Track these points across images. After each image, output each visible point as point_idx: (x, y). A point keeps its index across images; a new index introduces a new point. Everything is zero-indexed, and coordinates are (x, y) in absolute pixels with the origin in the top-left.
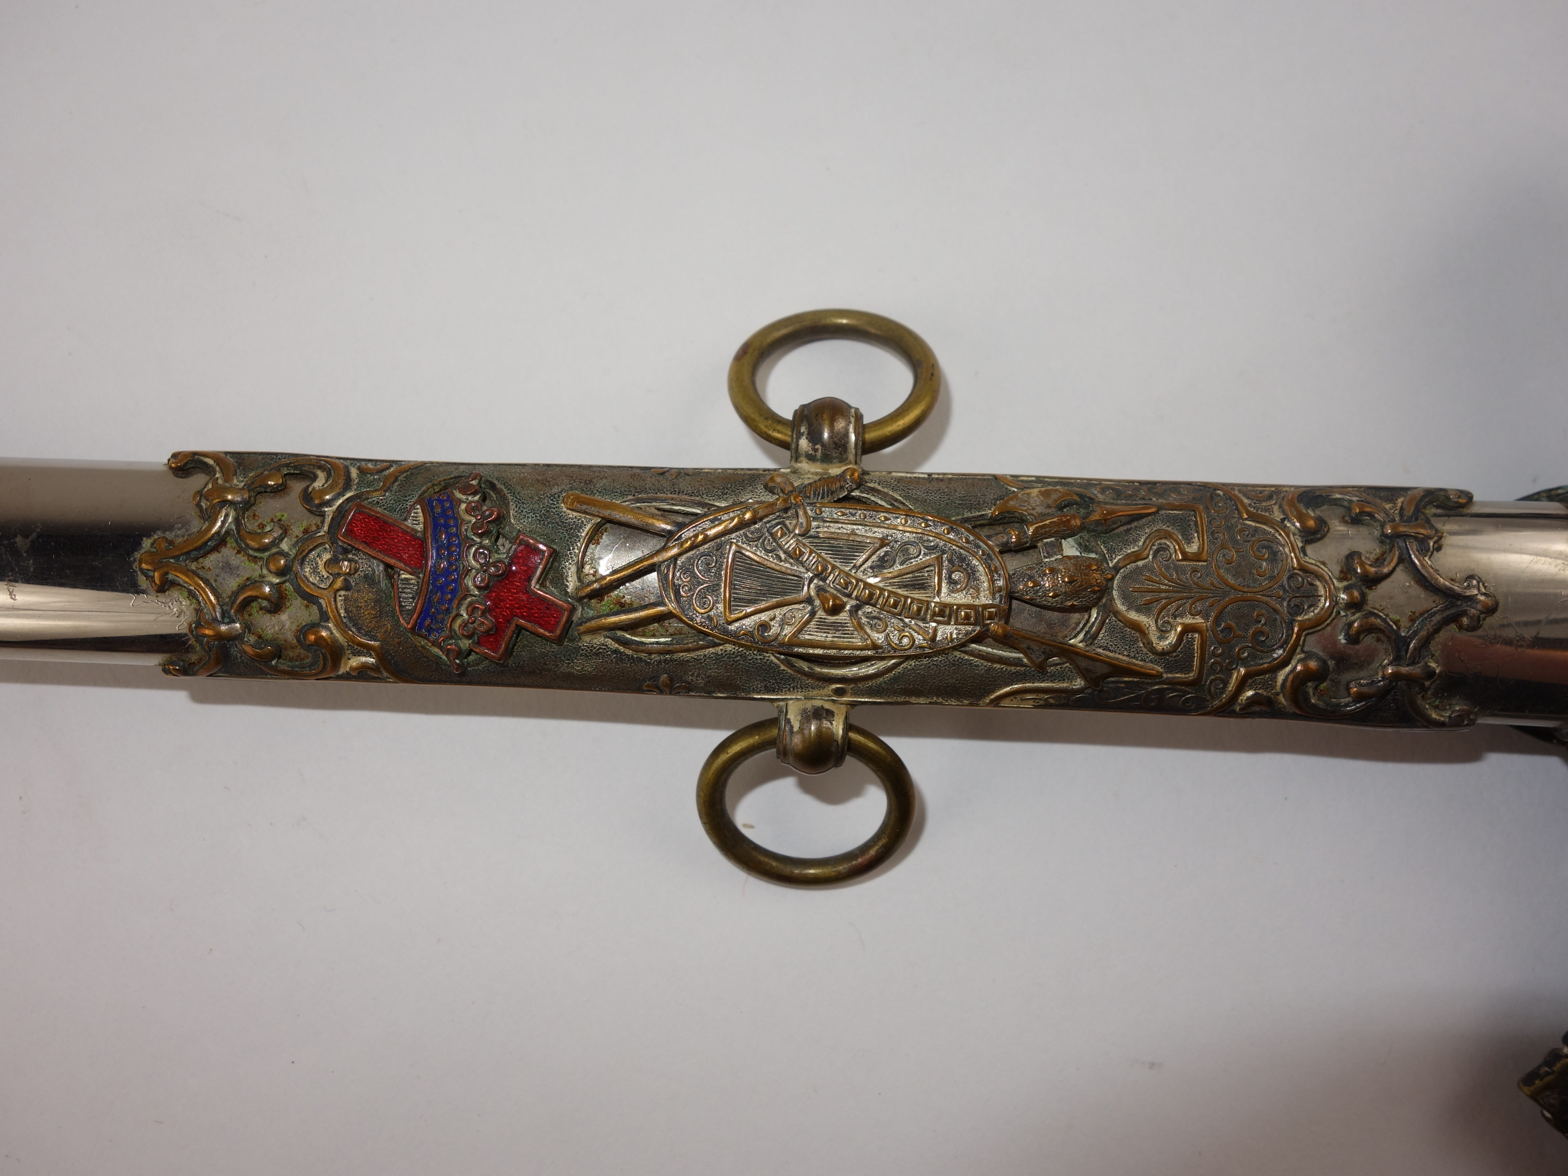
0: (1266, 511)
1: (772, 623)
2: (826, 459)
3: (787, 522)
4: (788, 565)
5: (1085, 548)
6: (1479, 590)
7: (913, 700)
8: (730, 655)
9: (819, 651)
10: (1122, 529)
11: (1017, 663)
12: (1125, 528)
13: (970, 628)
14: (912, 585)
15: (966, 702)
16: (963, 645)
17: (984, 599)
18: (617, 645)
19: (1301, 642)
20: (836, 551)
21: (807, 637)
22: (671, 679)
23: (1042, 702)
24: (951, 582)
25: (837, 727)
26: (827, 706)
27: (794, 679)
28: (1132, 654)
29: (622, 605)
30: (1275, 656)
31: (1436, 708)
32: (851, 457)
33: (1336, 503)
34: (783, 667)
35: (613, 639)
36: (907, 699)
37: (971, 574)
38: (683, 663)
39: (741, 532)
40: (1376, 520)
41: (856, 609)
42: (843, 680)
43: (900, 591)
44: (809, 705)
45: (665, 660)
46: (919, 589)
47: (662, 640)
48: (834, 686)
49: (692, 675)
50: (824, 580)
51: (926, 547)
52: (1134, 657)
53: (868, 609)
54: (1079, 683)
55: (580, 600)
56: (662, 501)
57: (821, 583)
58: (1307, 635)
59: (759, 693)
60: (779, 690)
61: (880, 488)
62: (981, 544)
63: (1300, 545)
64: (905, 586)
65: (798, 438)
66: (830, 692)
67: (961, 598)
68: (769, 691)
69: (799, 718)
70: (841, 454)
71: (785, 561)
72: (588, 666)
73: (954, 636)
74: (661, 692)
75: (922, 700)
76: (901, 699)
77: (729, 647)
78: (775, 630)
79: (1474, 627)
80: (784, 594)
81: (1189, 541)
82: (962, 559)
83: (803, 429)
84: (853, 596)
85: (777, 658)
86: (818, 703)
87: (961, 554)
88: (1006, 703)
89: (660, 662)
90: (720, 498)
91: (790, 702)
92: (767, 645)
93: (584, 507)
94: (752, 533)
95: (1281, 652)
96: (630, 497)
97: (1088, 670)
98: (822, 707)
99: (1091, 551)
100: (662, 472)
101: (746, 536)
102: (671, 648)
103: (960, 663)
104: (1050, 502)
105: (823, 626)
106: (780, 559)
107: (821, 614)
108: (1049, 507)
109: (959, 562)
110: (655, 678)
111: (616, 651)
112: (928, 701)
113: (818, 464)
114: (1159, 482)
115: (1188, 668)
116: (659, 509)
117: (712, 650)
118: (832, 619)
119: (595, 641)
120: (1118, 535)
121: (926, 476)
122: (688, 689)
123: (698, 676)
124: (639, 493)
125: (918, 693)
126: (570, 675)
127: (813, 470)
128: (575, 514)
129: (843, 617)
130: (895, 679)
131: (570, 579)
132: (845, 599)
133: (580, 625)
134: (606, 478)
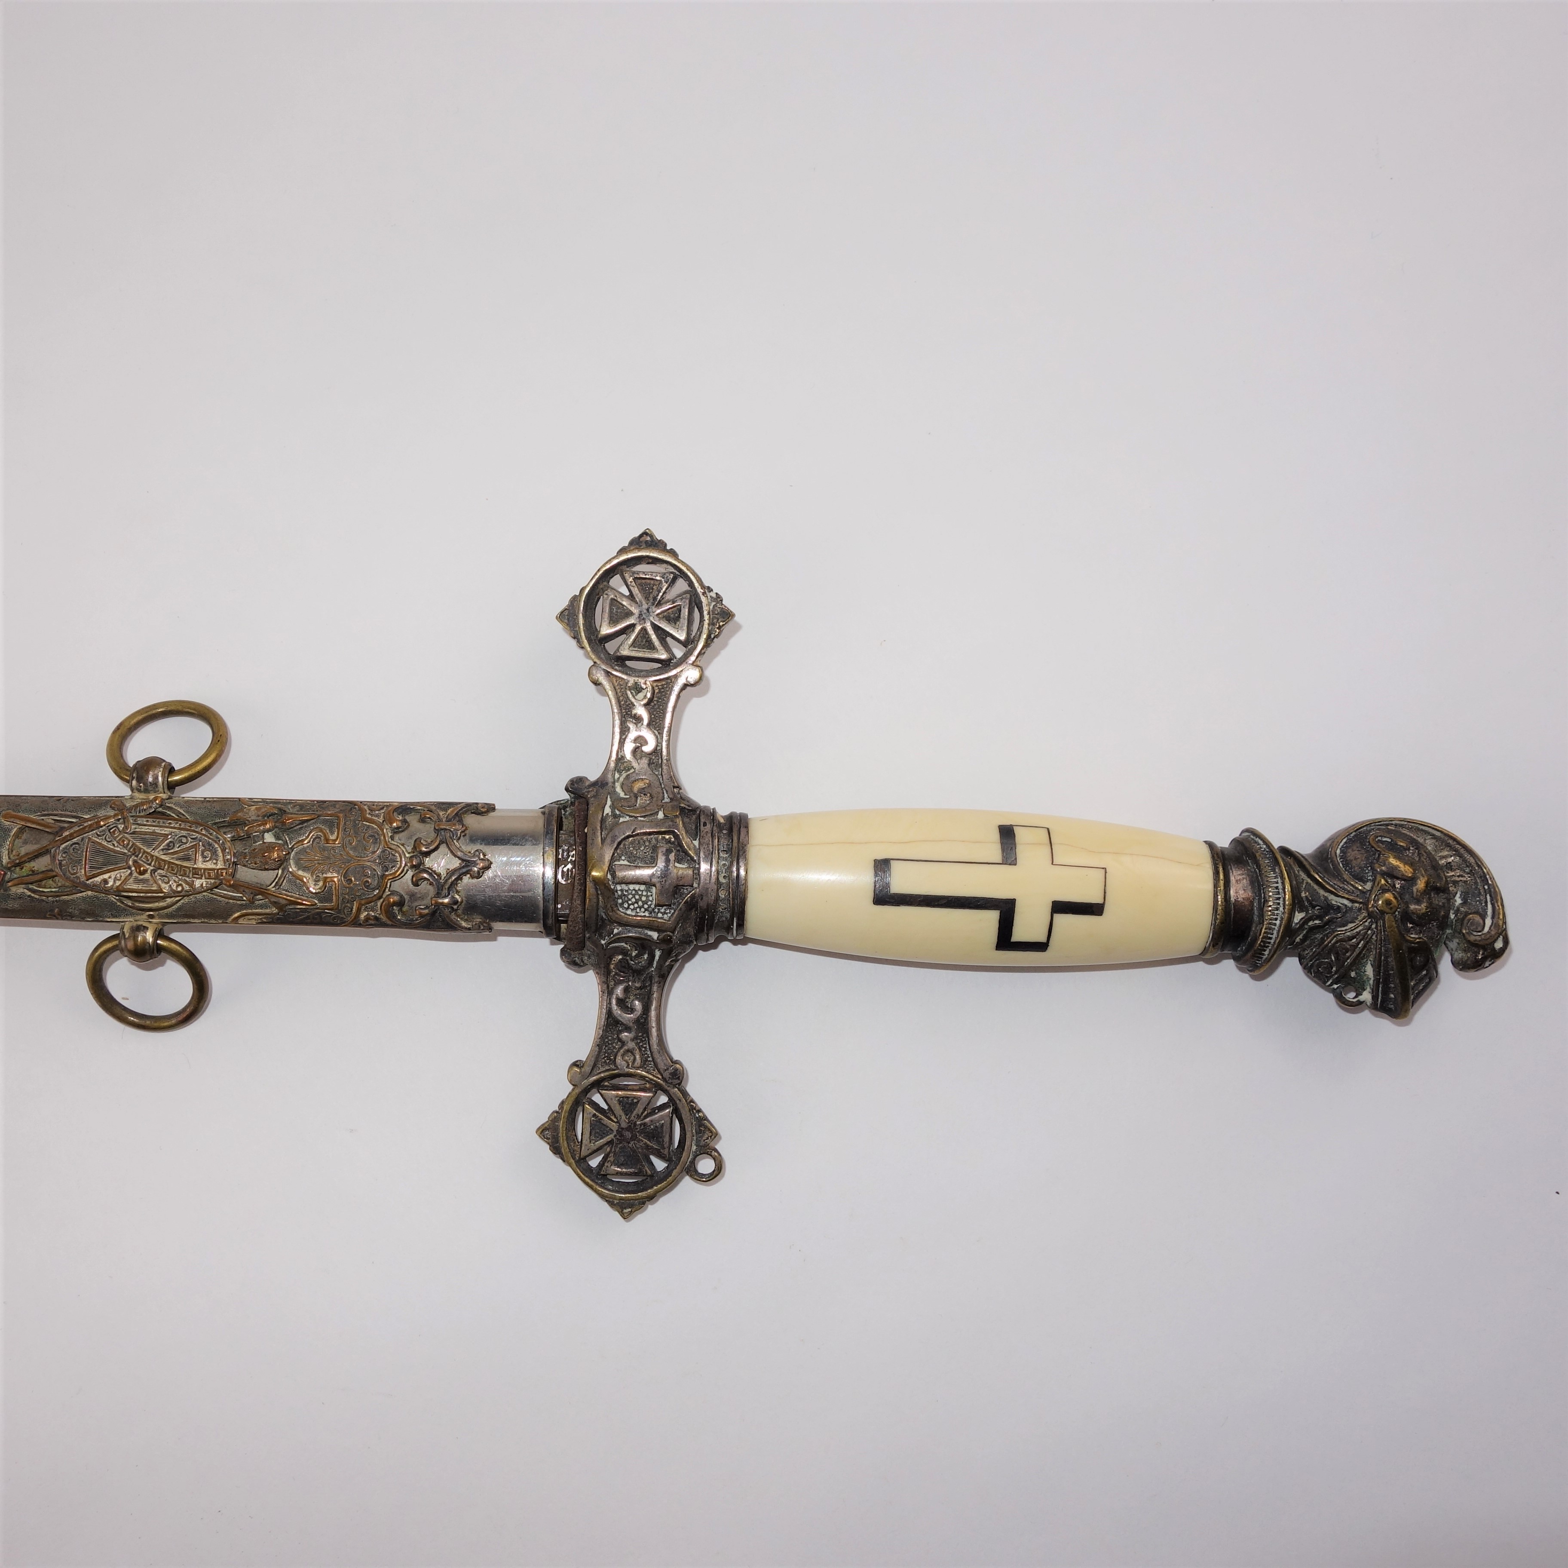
0: (377, 816)
1: (110, 880)
2: (146, 791)
3: (119, 826)
4: (119, 849)
5: (277, 837)
6: (479, 857)
7: (192, 920)
8: (90, 897)
9: (134, 894)
10: (298, 827)
11: (241, 899)
12: (300, 826)
13: (213, 881)
14: (183, 859)
15: (220, 921)
16: (211, 890)
17: (220, 865)
18: (30, 893)
19: (388, 886)
20: (145, 841)
21: (128, 887)
22: (61, 911)
23: (259, 921)
24: (204, 857)
25: (149, 936)
26: (145, 924)
27: (126, 910)
28: (301, 894)
29: (33, 871)
30: (375, 893)
31: (466, 920)
32: (161, 790)
33: (417, 811)
34: (118, 904)
35: (27, 889)
36: (189, 920)
37: (214, 853)
38: (66, 902)
39: (94, 832)
40: (433, 821)
41: (153, 871)
42: (150, 910)
43: (176, 862)
44: (135, 924)
45: (56, 901)
46: (187, 861)
47: (53, 890)
48: (148, 913)
49: (72, 909)
50: (137, 856)
51: (192, 839)
52: (302, 895)
53: (159, 871)
54: (275, 910)
55: (9, 869)
56: (55, 815)
57: (136, 858)
58: (391, 882)
59: (109, 918)
60: (120, 916)
61: (174, 807)
62: (219, 836)
63: (390, 834)
64: (180, 859)
65: (132, 780)
66: (146, 917)
67: (209, 865)
68: (116, 917)
69: (129, 931)
70: (154, 788)
71: (117, 847)
72: (16, 905)
73: (204, 885)
74: (57, 919)
75: (196, 921)
76: (186, 920)
77: (90, 893)
78: (111, 884)
79: (479, 876)
80: (117, 864)
81: (332, 833)
82: (210, 845)
83: (135, 775)
84: (152, 865)
85: (115, 899)
86: (140, 923)
87: (209, 842)
88: (241, 921)
89: (53, 902)
90: (87, 813)
91: (127, 923)
92: (107, 892)
93: (12, 820)
94: (100, 832)
95: (377, 891)
96: (39, 814)
97: (275, 902)
98: (142, 925)
99: (280, 840)
100: (59, 799)
101: (97, 834)
102: (58, 894)
103: (211, 900)
104: (259, 813)
105: (137, 881)
106: (114, 845)
107: (135, 874)
108: (258, 816)
109: (209, 847)
110: (52, 911)
111: (29, 896)
112: (200, 921)
113: (143, 794)
114: (327, 801)
115: (331, 901)
116: (54, 820)
117: (80, 895)
118: (142, 877)
119: (18, 891)
120: (295, 830)
121: (203, 799)
122: (71, 917)
123: (74, 909)
124: (44, 811)
125: (194, 917)
126: (7, 909)
127: (141, 797)
128: (9, 823)
129: (147, 876)
130: (179, 909)
131: (4, 858)
132: (148, 867)
133: (9, 882)
134: (28, 803)
